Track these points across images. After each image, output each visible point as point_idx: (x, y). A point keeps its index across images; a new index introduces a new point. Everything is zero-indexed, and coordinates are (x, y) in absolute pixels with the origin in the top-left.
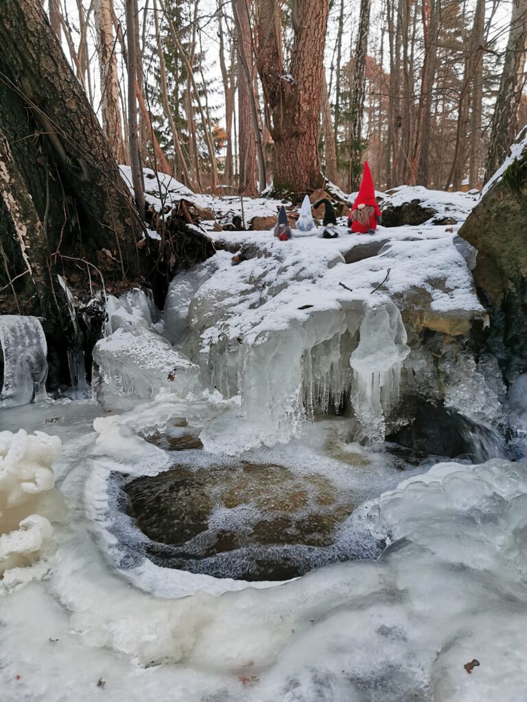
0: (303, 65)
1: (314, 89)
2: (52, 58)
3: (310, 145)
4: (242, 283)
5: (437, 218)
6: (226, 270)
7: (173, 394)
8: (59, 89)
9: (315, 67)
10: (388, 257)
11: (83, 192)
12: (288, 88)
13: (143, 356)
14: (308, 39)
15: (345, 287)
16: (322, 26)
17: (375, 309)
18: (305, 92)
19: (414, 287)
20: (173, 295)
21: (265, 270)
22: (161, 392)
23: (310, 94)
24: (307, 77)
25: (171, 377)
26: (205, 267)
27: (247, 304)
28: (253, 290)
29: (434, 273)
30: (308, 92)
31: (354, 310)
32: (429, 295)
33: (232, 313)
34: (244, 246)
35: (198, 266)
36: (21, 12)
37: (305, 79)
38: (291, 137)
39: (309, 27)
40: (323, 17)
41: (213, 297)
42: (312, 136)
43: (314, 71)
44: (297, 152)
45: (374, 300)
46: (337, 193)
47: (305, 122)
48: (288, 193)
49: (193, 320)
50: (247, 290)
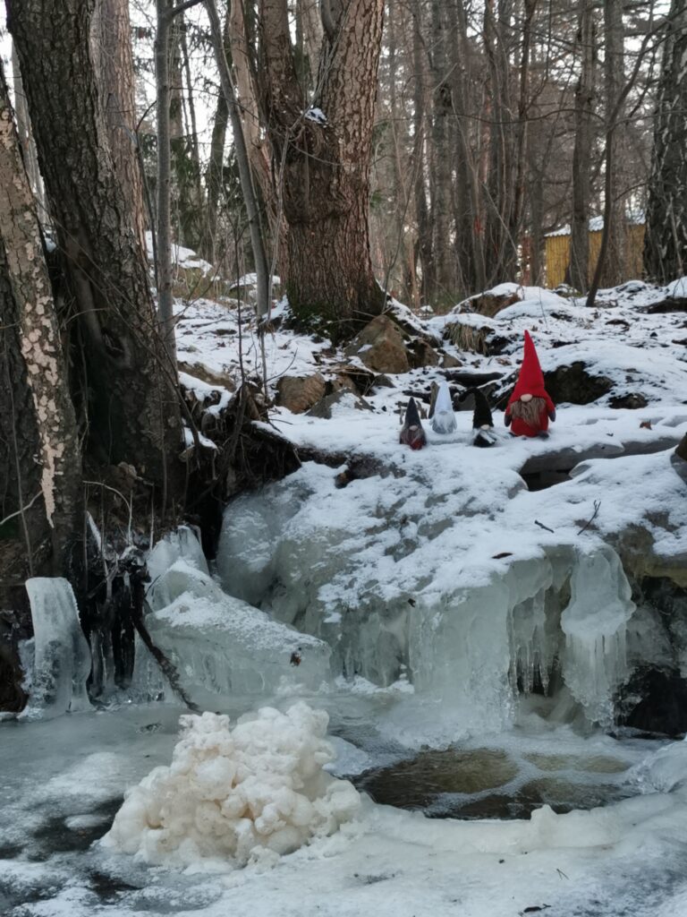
0: (343, 94)
1: (363, 134)
2: (116, 209)
3: (357, 232)
4: (366, 517)
5: (617, 394)
6: (330, 495)
7: (299, 686)
8: (117, 249)
9: (364, 99)
10: (589, 483)
11: (117, 383)
12: (319, 135)
13: (248, 631)
14: (351, 50)
15: (543, 527)
16: (376, 28)
17: (592, 556)
18: (348, 141)
19: (631, 526)
20: (234, 535)
21: (400, 497)
22: (283, 682)
23: (356, 144)
24: (351, 115)
25: (295, 660)
26: (286, 489)
27: (380, 548)
28: (386, 527)
29: (653, 505)
30: (353, 142)
31: (561, 557)
32: (650, 534)
33: (359, 562)
34: (353, 458)
35: (271, 486)
36: (95, 162)
37: (347, 118)
38: (325, 220)
39: (353, 30)
40: (377, 14)
41: (324, 538)
42: (361, 216)
43: (363, 106)
44: (335, 246)
45: (588, 544)
46: (407, 318)
47: (348, 192)
48: (322, 323)
49: (293, 575)
50: (375, 526)
